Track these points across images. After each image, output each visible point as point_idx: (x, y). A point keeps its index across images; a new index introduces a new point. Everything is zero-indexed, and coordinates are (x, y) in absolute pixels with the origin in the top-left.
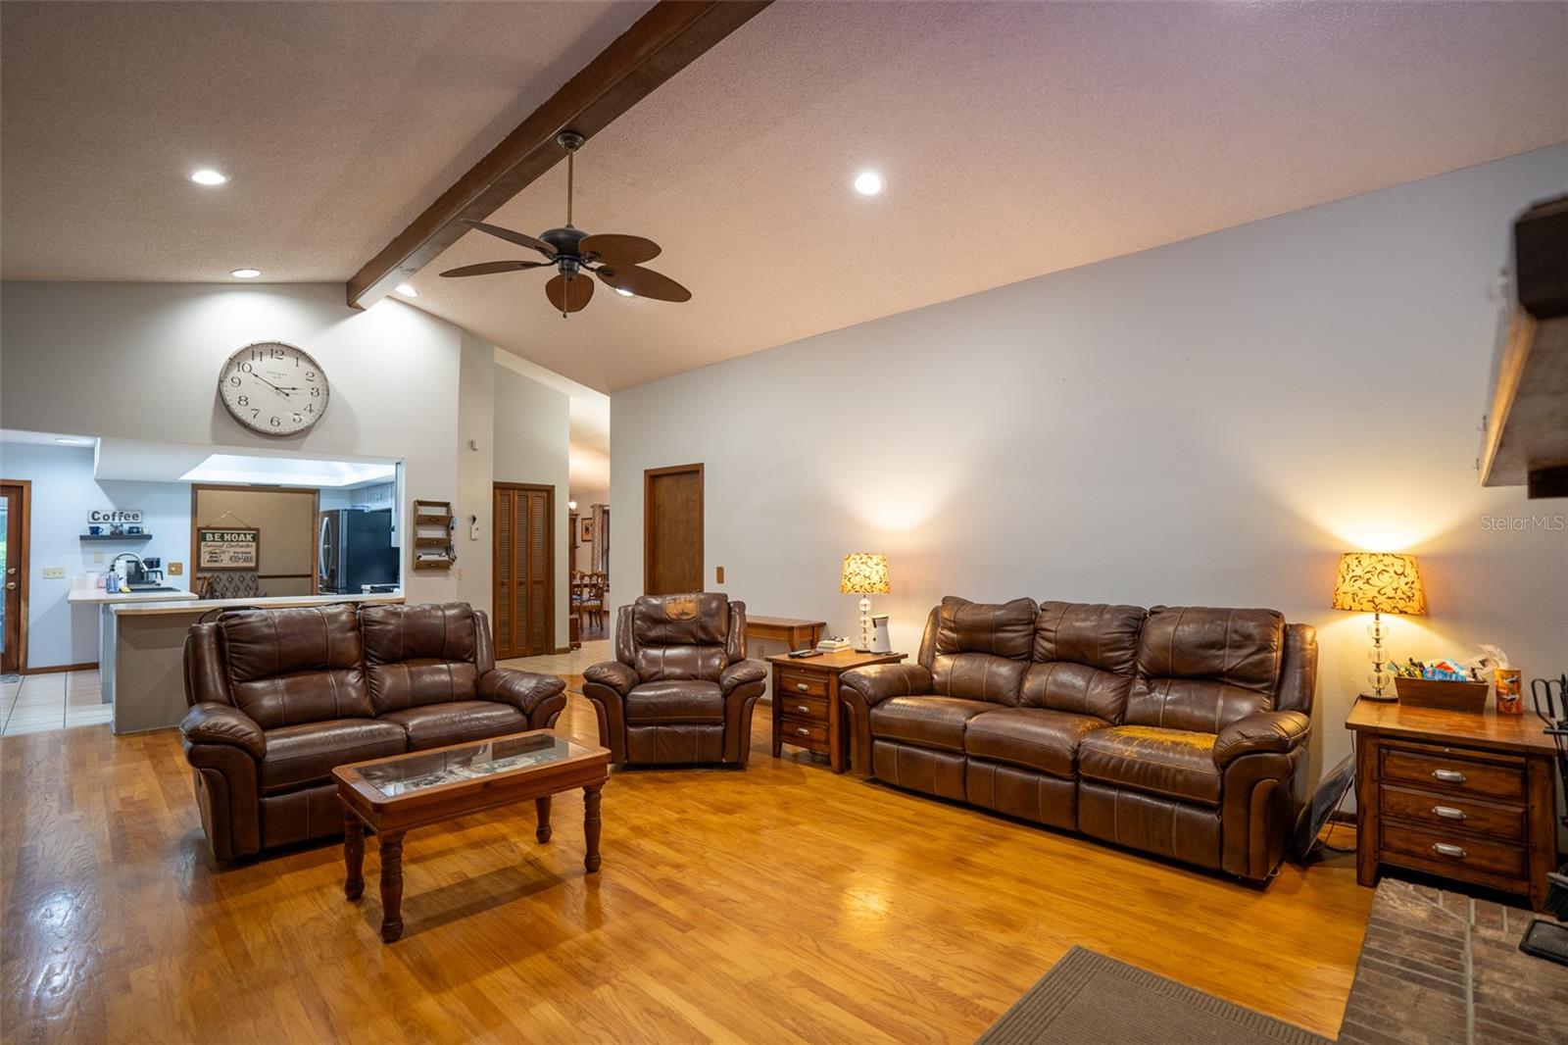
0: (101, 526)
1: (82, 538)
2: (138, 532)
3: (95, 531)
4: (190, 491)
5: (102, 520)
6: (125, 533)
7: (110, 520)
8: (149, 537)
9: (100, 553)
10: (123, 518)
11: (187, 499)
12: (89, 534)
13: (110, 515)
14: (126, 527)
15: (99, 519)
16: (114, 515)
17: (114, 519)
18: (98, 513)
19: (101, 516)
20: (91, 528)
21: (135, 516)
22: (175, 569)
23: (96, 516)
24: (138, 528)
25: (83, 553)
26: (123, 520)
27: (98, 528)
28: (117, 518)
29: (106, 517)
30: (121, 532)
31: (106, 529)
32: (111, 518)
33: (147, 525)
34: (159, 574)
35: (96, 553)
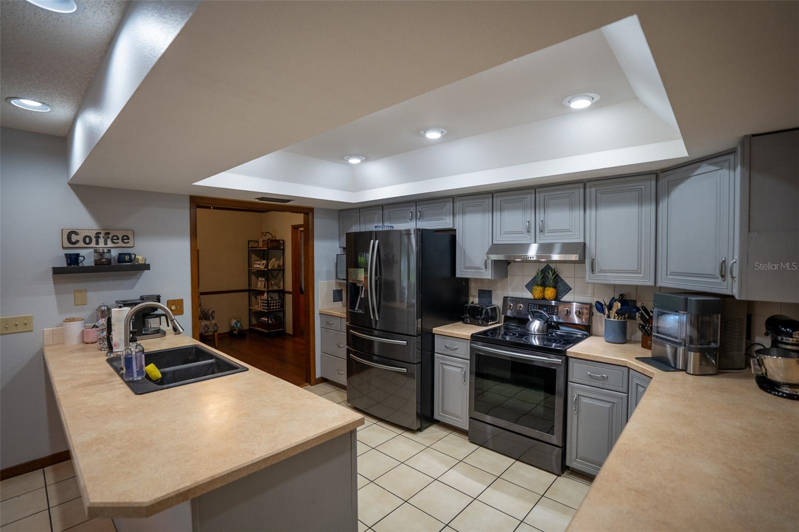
0: (82, 252)
1: (57, 271)
2: (131, 260)
3: (73, 260)
4: (188, 205)
5: (81, 244)
6: (113, 264)
7: (93, 244)
8: (147, 267)
9: (80, 291)
10: (109, 241)
11: (183, 216)
12: (65, 265)
13: (93, 236)
14: (115, 253)
15: (77, 242)
16: (97, 237)
17: (97, 243)
18: (76, 233)
19: (80, 238)
20: (66, 255)
21: (125, 238)
22: (177, 306)
23: (74, 238)
24: (129, 254)
25: (57, 292)
26: (110, 244)
27: (78, 255)
28: (101, 241)
29: (87, 240)
30: (109, 261)
31: (88, 257)
32: (94, 240)
33: (142, 250)
34: (163, 318)
35: (76, 291)
